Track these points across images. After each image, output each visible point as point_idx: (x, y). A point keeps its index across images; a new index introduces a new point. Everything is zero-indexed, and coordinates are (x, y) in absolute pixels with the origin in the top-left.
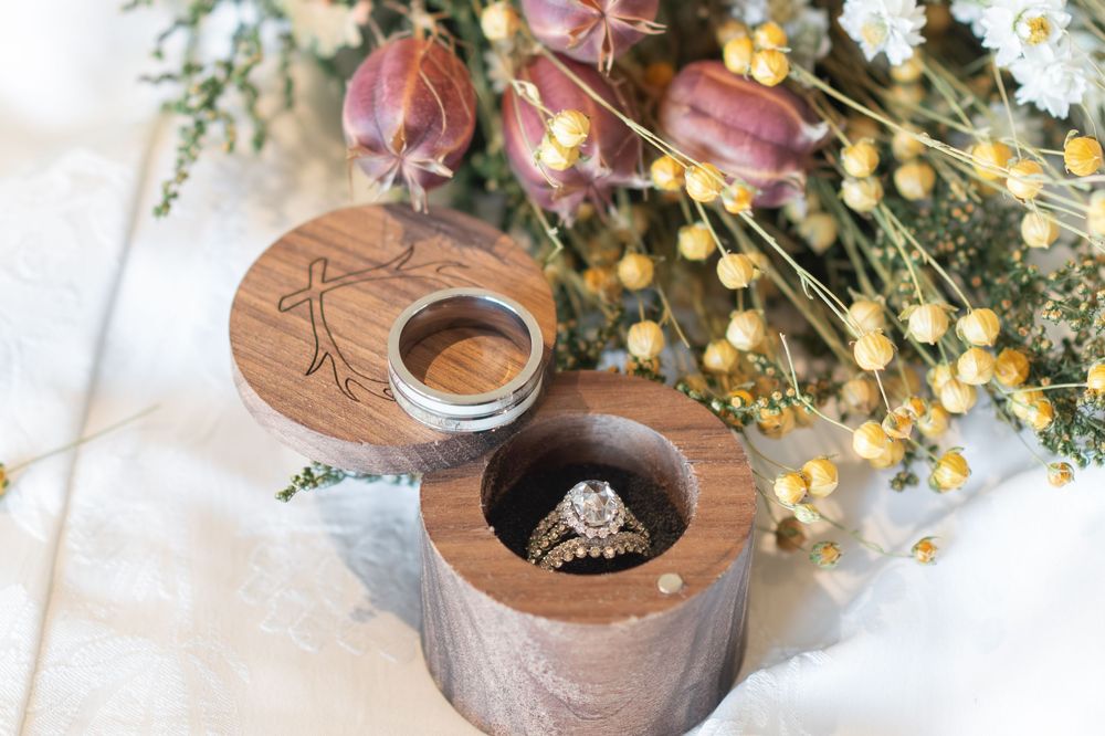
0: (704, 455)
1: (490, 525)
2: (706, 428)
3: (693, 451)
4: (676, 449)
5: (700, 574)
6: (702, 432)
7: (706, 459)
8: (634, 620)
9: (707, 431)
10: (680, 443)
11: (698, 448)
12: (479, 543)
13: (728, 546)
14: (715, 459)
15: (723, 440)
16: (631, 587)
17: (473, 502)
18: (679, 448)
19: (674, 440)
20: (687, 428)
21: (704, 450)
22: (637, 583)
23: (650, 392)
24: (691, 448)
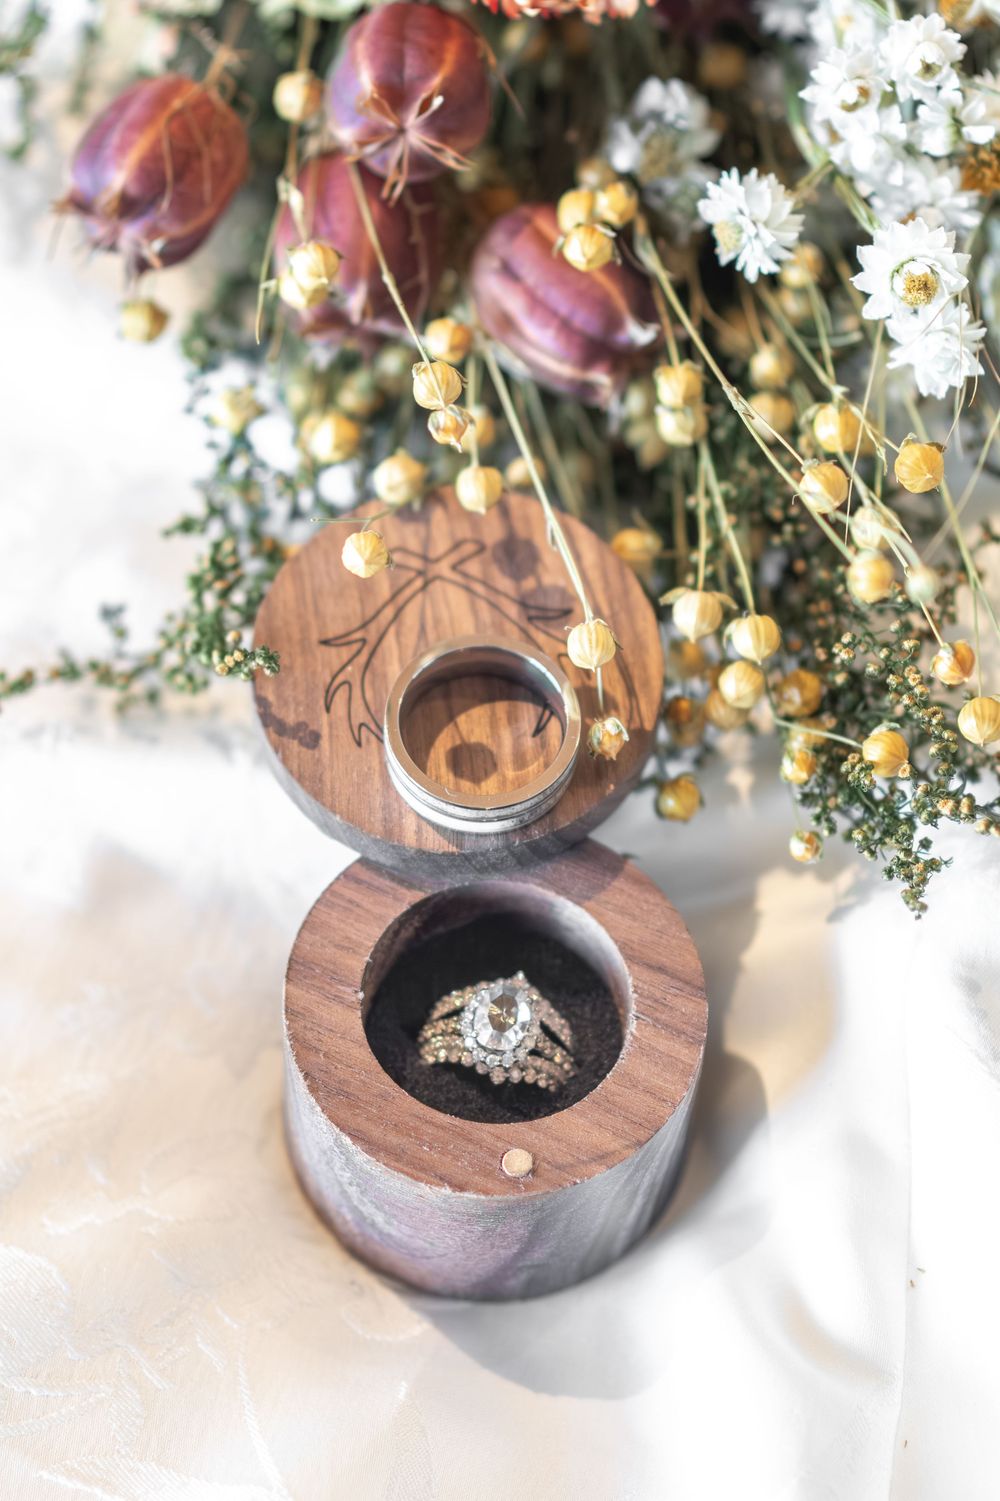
0: (658, 1015)
1: (362, 989)
2: (680, 979)
3: (649, 1002)
4: (631, 990)
5: (560, 1167)
6: (674, 983)
7: (657, 1020)
8: (447, 1191)
9: (679, 984)
10: (640, 985)
11: (656, 1001)
12: (338, 1008)
13: (614, 1145)
14: (666, 1026)
15: (692, 1005)
16: (470, 1148)
17: (362, 951)
18: (635, 992)
19: (636, 978)
20: (661, 969)
21: (661, 1008)
22: (479, 1143)
23: (647, 902)
24: (648, 998)
